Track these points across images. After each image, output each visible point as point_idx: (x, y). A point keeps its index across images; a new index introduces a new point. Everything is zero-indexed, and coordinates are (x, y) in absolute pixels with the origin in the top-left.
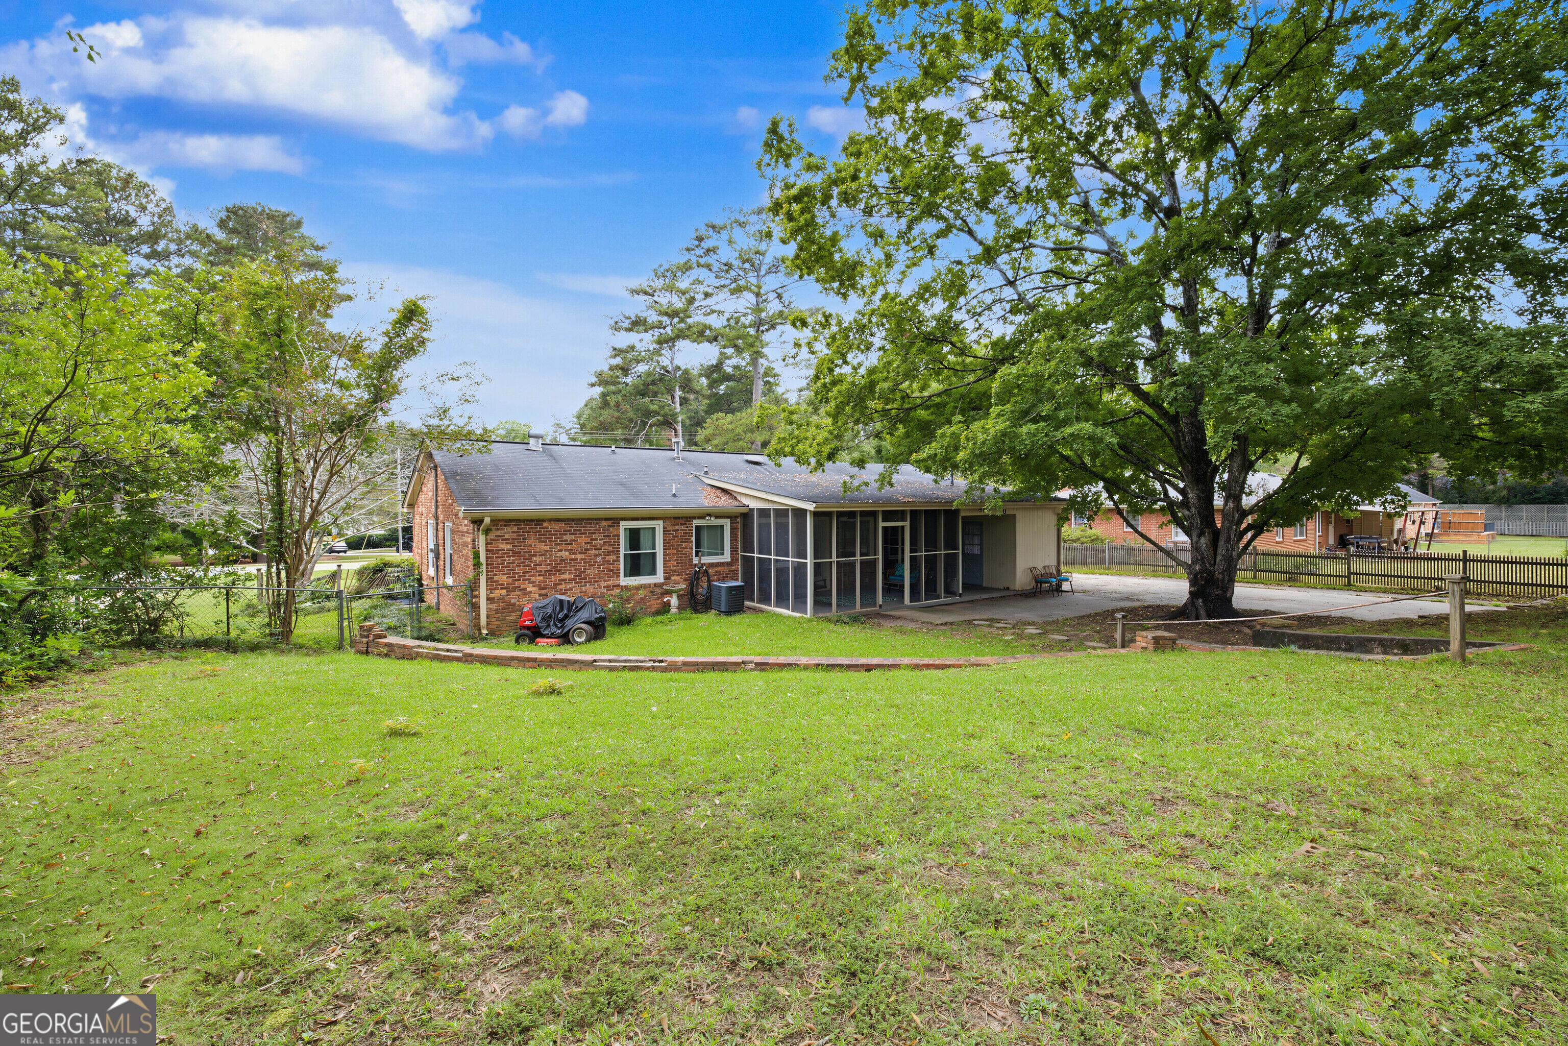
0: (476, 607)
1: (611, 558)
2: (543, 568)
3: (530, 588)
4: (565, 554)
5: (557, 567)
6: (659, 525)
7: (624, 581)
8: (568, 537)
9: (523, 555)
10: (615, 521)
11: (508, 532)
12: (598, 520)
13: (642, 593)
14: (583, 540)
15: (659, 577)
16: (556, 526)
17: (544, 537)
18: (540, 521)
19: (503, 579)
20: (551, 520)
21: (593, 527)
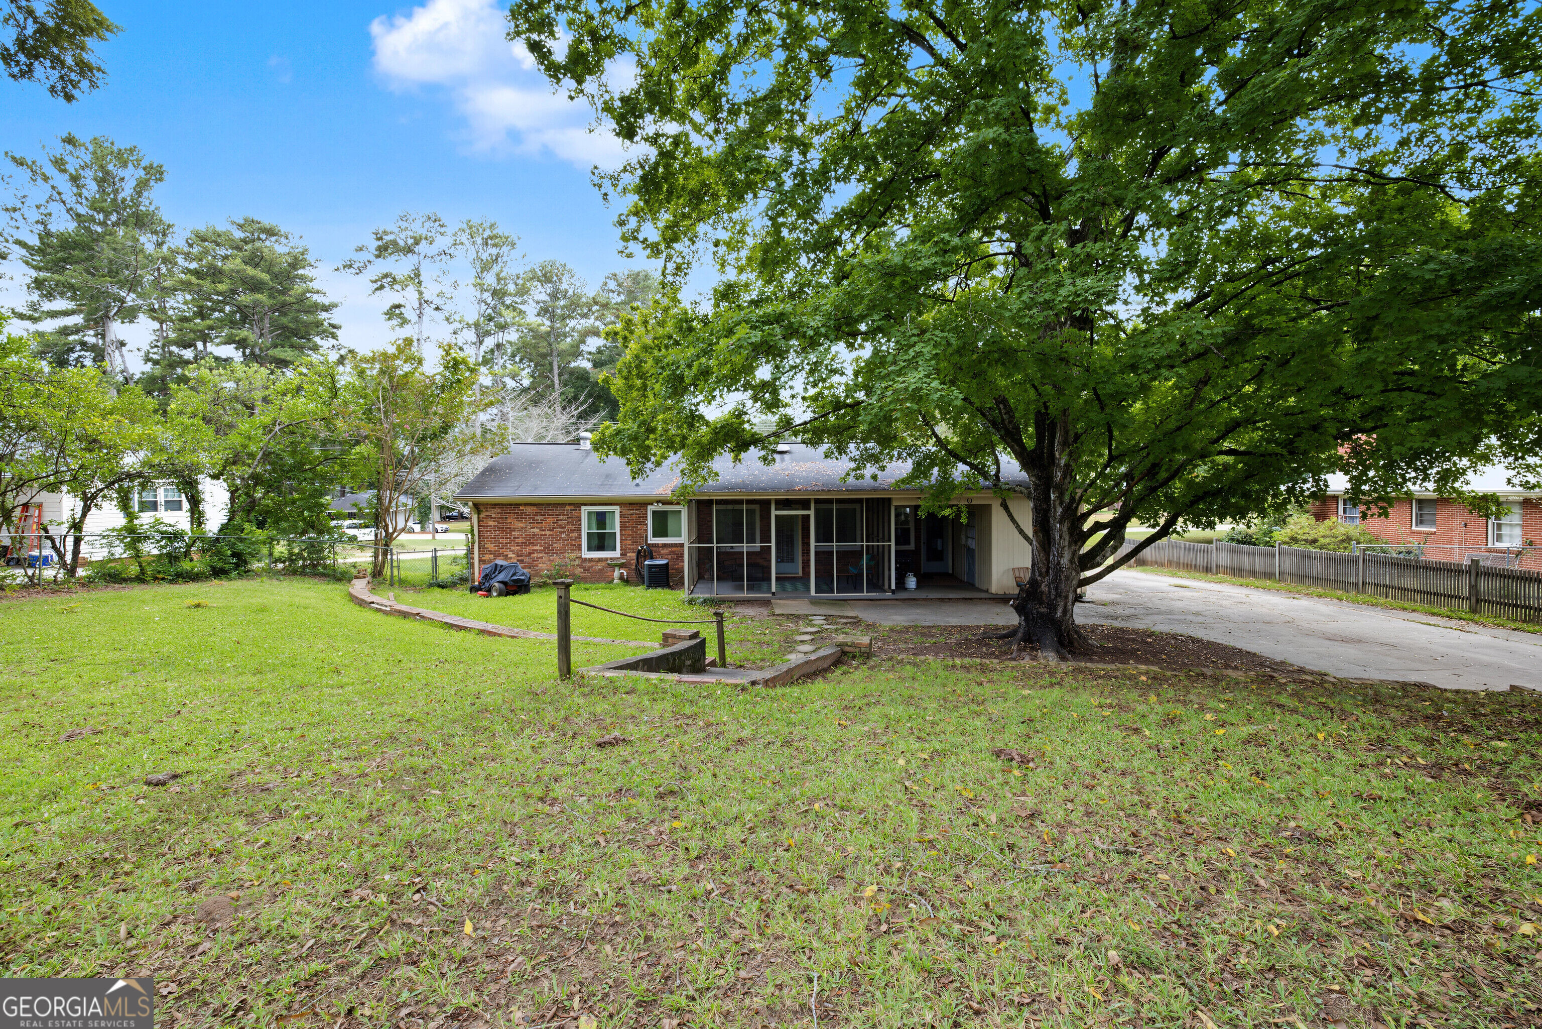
0: (473, 565)
1: (574, 535)
2: (520, 540)
3: (511, 555)
4: (536, 531)
5: (530, 540)
6: (617, 509)
7: (586, 554)
8: (539, 518)
9: (505, 529)
10: (577, 505)
11: (495, 513)
12: (562, 505)
13: (599, 566)
14: (550, 520)
15: (617, 554)
16: (529, 510)
17: (520, 517)
18: (517, 505)
19: (491, 546)
20: (526, 505)
21: (558, 510)
